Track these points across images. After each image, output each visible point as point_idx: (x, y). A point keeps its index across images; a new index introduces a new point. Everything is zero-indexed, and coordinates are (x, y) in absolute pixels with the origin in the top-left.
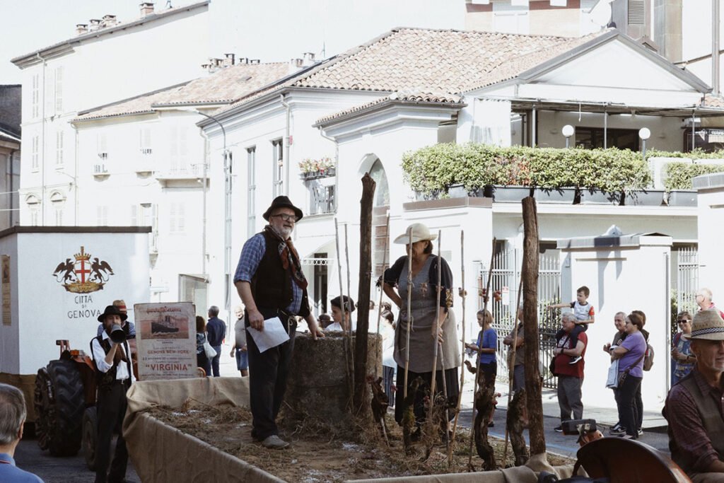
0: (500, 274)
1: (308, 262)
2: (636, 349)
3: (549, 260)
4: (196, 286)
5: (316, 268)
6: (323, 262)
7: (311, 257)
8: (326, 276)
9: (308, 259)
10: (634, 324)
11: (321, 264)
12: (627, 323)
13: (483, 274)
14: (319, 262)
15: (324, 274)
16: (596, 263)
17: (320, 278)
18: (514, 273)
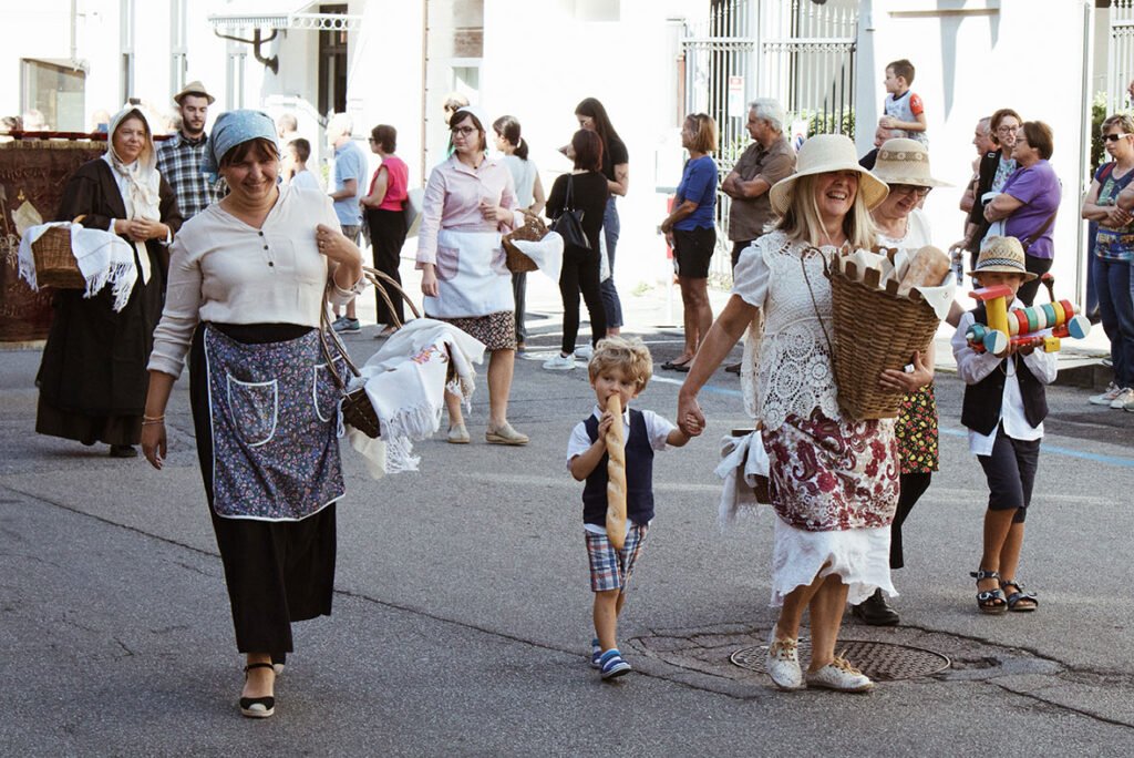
0: (730, 49)
1: (302, 22)
2: (1043, 200)
3: (840, 16)
4: (61, 86)
5: (324, 35)
6: (338, 23)
7: (311, 10)
8: (345, 56)
9: (304, 16)
10: (1032, 145)
11: (333, 27)
12: (1018, 140)
13: (688, 48)
14: (328, 23)
15: (340, 51)
16: (937, 21)
17: (332, 61)
18: (755, 46)
